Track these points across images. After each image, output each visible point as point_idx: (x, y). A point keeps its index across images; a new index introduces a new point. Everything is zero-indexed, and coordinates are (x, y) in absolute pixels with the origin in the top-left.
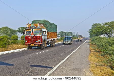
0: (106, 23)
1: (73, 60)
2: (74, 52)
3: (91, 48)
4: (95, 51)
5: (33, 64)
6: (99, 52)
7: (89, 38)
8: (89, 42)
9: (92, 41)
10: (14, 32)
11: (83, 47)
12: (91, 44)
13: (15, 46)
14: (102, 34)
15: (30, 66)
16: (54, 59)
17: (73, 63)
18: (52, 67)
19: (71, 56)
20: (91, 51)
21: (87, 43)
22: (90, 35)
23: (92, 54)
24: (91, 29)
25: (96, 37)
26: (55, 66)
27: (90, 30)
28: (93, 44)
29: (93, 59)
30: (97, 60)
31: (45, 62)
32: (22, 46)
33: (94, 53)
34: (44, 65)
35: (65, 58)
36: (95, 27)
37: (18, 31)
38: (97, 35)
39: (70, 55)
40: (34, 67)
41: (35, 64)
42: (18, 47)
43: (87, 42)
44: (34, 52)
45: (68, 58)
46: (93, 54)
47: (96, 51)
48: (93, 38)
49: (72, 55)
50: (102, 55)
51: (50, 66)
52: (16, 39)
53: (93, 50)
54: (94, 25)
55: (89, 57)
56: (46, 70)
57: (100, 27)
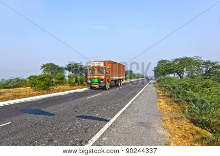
0: (177, 60)
1: (136, 108)
2: (136, 96)
3: (159, 91)
4: (164, 95)
5: (80, 114)
6: (170, 97)
7: (154, 78)
8: (154, 83)
9: (158, 81)
10: (60, 70)
11: (147, 90)
12: (157, 86)
13: (61, 87)
14: (171, 73)
15: (77, 117)
16: (111, 107)
17: (137, 114)
18: (108, 119)
20: (159, 96)
21: (152, 85)
22: (155, 74)
23: (162, 100)
25: (163, 77)
26: (112, 118)
27: (155, 67)
28: (160, 86)
29: (164, 108)
30: (169, 108)
31: (98, 111)
32: (69, 88)
33: (164, 99)
34: (96, 116)
37: (66, 69)
38: (164, 74)
39: (132, 100)
40: (83, 118)
41: (84, 114)
42: (64, 88)
43: (151, 83)
45: (129, 105)
48: (160, 78)
49: (134, 101)
50: (176, 102)
51: (105, 118)
52: (63, 78)
53: (161, 94)
54: (160, 62)
56: (98, 124)
57: (168, 64)
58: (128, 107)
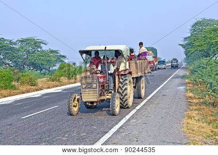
1: (135, 132)
3: (191, 94)
4: (202, 103)
6: (214, 105)
7: (184, 64)
8: (183, 77)
9: (193, 72)
11: (165, 94)
12: (189, 83)
16: (78, 133)
17: (135, 143)
19: (129, 120)
20: (190, 104)
21: (178, 81)
22: (186, 54)
23: (194, 113)
24: (189, 35)
25: (204, 61)
27: (186, 39)
28: (195, 83)
29: (196, 128)
33: (199, 110)
35: (111, 128)
36: (201, 31)
39: (128, 117)
43: (177, 77)
44: (14, 113)
45: (121, 128)
46: (197, 112)
47: (205, 103)
48: (197, 63)
49: (132, 117)
53: (195, 101)
54: (196, 24)
55: (185, 121)
57: (215, 30)
58: (118, 131)
